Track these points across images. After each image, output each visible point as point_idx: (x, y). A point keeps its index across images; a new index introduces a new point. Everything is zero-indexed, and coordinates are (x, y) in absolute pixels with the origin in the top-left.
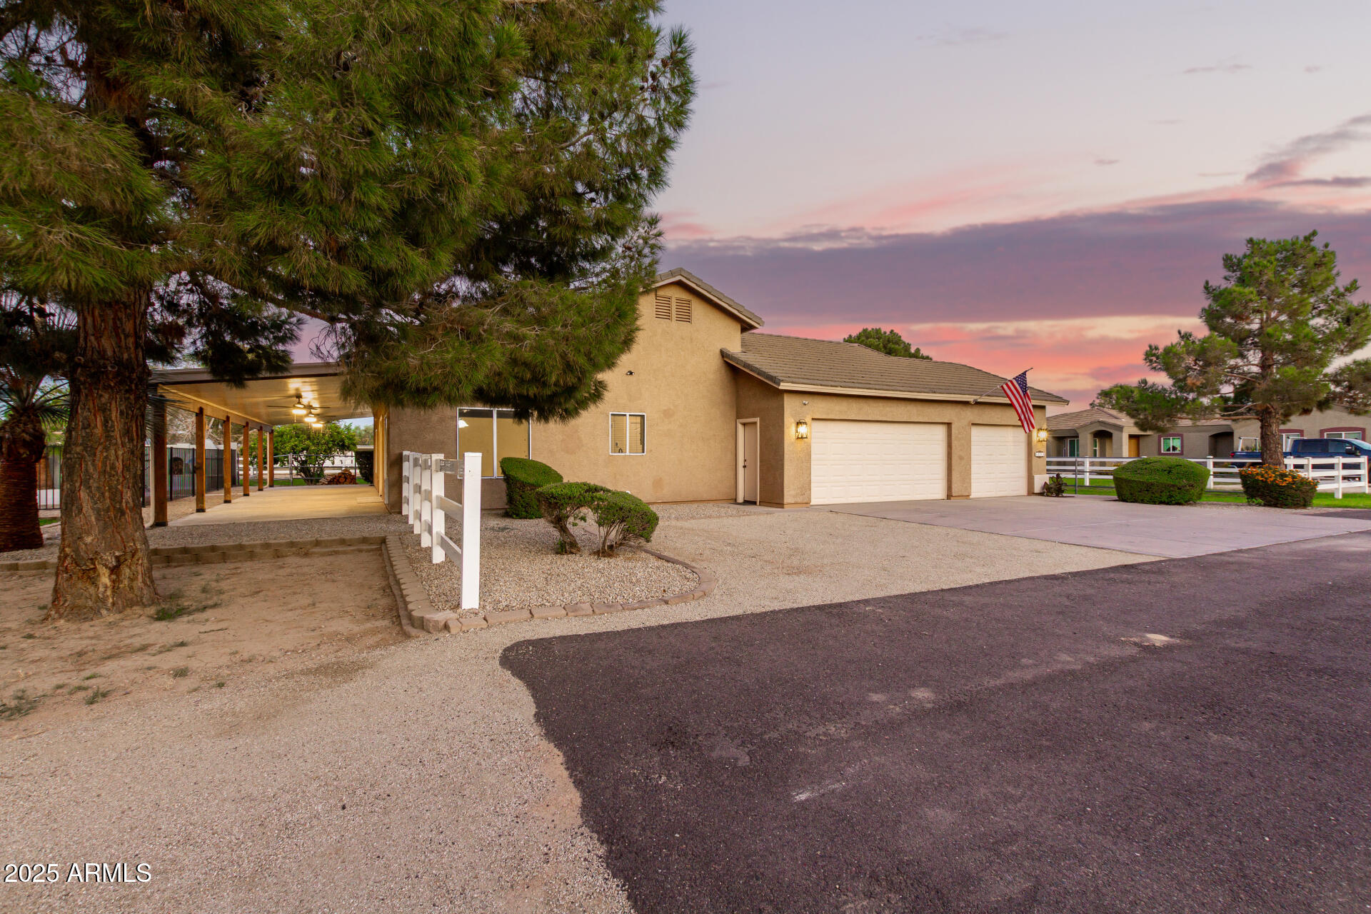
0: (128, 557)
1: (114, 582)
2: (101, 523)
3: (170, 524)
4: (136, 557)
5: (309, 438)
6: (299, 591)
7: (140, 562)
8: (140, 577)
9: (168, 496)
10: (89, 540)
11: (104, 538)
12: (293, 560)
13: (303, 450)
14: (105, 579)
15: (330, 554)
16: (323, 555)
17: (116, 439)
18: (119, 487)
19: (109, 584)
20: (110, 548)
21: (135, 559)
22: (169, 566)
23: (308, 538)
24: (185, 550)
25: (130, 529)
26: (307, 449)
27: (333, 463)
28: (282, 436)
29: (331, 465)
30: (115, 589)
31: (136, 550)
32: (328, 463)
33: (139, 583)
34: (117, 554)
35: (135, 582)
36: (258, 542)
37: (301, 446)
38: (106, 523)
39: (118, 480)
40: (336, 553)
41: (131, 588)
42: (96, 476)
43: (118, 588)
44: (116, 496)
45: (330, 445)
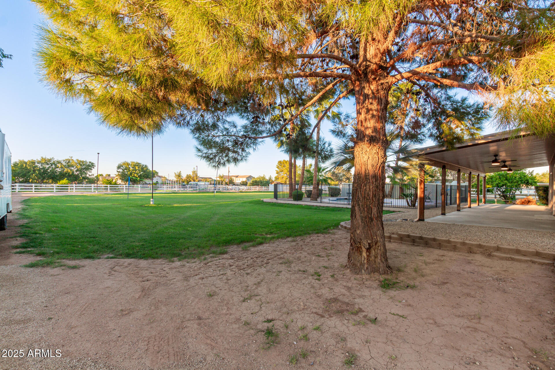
0: (374, 244)
1: (368, 256)
2: (363, 224)
3: (426, 220)
4: (377, 245)
5: (506, 179)
6: (473, 293)
7: (379, 248)
8: (379, 256)
9: (449, 202)
10: (358, 232)
11: (364, 232)
12: (479, 258)
13: (503, 185)
14: (364, 254)
15: (507, 259)
16: (502, 259)
17: (370, 180)
18: (371, 206)
19: (366, 257)
20: (366, 238)
21: (377, 246)
22: (414, 245)
23: (493, 244)
24: (421, 238)
25: (375, 230)
26: (505, 185)
27: (521, 193)
28: (492, 179)
29: (520, 194)
30: (368, 260)
31: (377, 241)
32: (518, 192)
33: (378, 260)
34: (369, 242)
35: (377, 259)
36: (460, 241)
37: (502, 183)
38: (365, 224)
39: (370, 202)
40: (513, 259)
41: (375, 262)
42: (361, 199)
43: (369, 260)
44: (370, 210)
45: (519, 183)
